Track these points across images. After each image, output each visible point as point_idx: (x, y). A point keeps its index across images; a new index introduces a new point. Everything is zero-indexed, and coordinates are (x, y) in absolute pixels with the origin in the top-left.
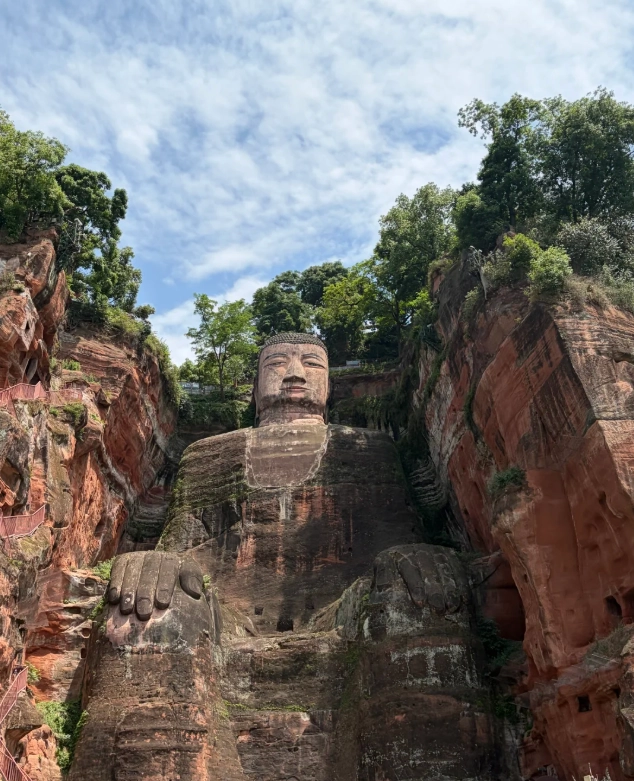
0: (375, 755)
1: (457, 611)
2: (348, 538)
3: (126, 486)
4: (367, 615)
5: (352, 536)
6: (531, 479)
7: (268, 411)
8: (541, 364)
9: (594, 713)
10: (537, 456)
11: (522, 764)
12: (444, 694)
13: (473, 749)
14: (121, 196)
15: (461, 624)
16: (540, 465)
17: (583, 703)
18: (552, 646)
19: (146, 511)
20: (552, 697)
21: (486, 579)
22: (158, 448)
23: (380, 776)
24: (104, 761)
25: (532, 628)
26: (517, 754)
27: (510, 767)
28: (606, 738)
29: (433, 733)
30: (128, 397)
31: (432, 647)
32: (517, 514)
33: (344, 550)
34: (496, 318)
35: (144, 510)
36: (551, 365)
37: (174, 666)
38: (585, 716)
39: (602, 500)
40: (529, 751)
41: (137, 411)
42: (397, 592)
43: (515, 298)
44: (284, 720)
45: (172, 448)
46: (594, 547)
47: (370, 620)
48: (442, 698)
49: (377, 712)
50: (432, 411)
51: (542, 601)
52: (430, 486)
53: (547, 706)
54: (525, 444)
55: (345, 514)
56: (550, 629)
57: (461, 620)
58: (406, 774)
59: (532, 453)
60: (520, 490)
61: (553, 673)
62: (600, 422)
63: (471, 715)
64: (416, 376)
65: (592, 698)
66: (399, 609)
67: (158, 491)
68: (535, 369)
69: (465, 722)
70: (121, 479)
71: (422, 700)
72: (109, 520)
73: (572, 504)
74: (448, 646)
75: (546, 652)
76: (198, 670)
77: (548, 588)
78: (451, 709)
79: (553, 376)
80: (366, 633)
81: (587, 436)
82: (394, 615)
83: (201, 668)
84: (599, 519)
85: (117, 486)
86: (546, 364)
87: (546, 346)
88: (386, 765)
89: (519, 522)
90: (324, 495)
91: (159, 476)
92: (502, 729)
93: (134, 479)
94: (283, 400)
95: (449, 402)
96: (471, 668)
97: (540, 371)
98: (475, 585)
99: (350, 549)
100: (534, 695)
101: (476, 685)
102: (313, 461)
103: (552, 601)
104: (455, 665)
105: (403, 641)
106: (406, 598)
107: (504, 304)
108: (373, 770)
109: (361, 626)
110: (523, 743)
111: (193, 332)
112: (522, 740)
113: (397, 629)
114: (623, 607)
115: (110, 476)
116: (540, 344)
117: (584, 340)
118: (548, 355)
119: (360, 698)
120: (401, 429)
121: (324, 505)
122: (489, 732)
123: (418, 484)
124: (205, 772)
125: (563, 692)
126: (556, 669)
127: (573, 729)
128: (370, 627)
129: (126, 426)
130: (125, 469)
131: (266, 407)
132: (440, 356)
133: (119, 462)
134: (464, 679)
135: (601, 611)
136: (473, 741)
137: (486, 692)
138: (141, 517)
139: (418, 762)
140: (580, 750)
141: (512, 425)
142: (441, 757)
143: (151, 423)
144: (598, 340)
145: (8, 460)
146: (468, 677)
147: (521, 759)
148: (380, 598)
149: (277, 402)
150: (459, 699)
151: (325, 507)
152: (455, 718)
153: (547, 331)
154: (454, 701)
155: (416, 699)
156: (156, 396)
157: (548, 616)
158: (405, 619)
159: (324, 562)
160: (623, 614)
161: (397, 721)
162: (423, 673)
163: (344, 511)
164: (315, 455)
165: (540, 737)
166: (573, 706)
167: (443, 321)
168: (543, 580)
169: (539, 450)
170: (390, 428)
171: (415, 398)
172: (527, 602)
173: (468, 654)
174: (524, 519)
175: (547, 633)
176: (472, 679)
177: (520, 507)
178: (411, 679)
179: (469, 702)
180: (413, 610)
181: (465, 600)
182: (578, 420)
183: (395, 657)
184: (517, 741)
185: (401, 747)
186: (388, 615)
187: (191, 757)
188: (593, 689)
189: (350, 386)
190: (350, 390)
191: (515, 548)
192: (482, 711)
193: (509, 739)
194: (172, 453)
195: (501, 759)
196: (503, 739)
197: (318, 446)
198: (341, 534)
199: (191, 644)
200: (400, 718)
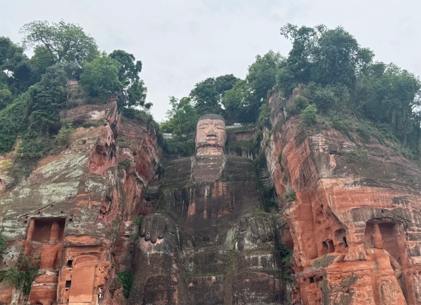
0: (238, 293)
1: (270, 241)
2: (232, 204)
3: (144, 182)
4: (237, 241)
5: (234, 203)
6: (298, 196)
7: (200, 149)
8: (303, 152)
9: (315, 284)
10: (301, 187)
11: (292, 298)
12: (264, 272)
13: (274, 292)
14: (139, 63)
15: (271, 246)
16: (302, 190)
17: (312, 280)
18: (302, 259)
19: (151, 188)
20: (301, 276)
21: (283, 226)
22: (156, 163)
23: (240, 301)
24: (140, 295)
25: (295, 251)
26: (291, 294)
27: (288, 298)
28: (318, 293)
29: (259, 286)
30: (144, 148)
31: (260, 254)
32: (292, 210)
33: (230, 209)
34: (289, 128)
35: (150, 188)
36: (306, 154)
37: (165, 260)
38: (312, 284)
39: (322, 206)
40: (295, 293)
41: (147, 152)
42: (248, 233)
43: (296, 122)
44: (206, 278)
45: (161, 162)
46: (320, 222)
47: (238, 243)
48: (263, 274)
49: (240, 277)
50: (268, 151)
51: (299, 242)
52: (267, 179)
53: (300, 279)
54: (296, 182)
55: (231, 194)
56: (301, 252)
57: (272, 244)
58: (249, 301)
59: (299, 186)
60: (293, 200)
61: (302, 268)
62: (322, 180)
63: (274, 280)
64: (262, 135)
65: (314, 279)
66: (249, 239)
67: (156, 180)
68: (301, 154)
69: (271, 282)
70: (142, 179)
71: (256, 274)
72: (138, 196)
73: (313, 205)
74: (266, 254)
75: (300, 260)
76: (174, 262)
77: (302, 238)
78: (266, 278)
79: (307, 158)
80: (236, 248)
81: (318, 183)
82: (247, 242)
83: (175, 260)
84: (321, 212)
85: (140, 182)
86: (305, 153)
87: (305, 146)
88: (242, 297)
89: (292, 213)
90: (223, 186)
91: (156, 174)
92: (285, 284)
93: (146, 177)
94: (206, 145)
95: (274, 151)
96: (274, 262)
97: (303, 155)
98: (279, 228)
99: (233, 208)
100: (296, 275)
101: (276, 269)
102: (218, 172)
103: (303, 242)
104: (269, 261)
105: (249, 252)
106: (251, 235)
107: (292, 123)
108: (237, 299)
109: (234, 245)
110: (293, 290)
111: (169, 112)
112: (293, 289)
113: (248, 247)
114: (328, 246)
115: (138, 179)
116: (303, 145)
117: (319, 145)
118: (306, 149)
119: (234, 272)
120: (256, 155)
121: (223, 190)
122: (280, 286)
123: (262, 178)
124: (177, 298)
125: (305, 276)
126: (303, 267)
127: (307, 289)
128: (238, 246)
129: (143, 159)
130: (143, 175)
131: (200, 147)
132: (271, 132)
133: (141, 173)
134: (272, 266)
135: (320, 247)
136: (274, 290)
137: (279, 271)
138: (149, 191)
139: (253, 297)
140: (309, 297)
141: (293, 172)
142: (262, 295)
143: (153, 155)
144: (324, 145)
145: (107, 196)
146: (273, 266)
147: (292, 296)
148: (242, 235)
149: (204, 145)
150: (269, 274)
151: (223, 191)
152: (268, 281)
153: (306, 140)
154: (267, 275)
155: (254, 274)
156: (155, 144)
157: (301, 248)
158: (251, 244)
159: (222, 213)
160: (329, 248)
161: (246, 281)
162: (256, 264)
163: (231, 193)
164: (220, 169)
165: (298, 289)
166: (308, 281)
167: (272, 117)
168: (300, 234)
169: (301, 185)
170: (252, 154)
171: (262, 144)
172: (294, 241)
173: (273, 257)
174: (294, 211)
175: (300, 254)
176: (274, 267)
177: (293, 207)
178: (252, 266)
179: (273, 275)
180: (254, 240)
181: (274, 236)
182: (315, 176)
183: (246, 258)
184: (291, 289)
185: (247, 291)
186: (244, 242)
187: (172, 293)
188: (315, 276)
189: (235, 136)
190: (235, 137)
191: (291, 222)
192: (278, 278)
193: (288, 288)
194: (161, 164)
195: (285, 296)
196: (285, 288)
197: (221, 165)
198: (229, 202)
199: (171, 252)
200: (247, 280)
